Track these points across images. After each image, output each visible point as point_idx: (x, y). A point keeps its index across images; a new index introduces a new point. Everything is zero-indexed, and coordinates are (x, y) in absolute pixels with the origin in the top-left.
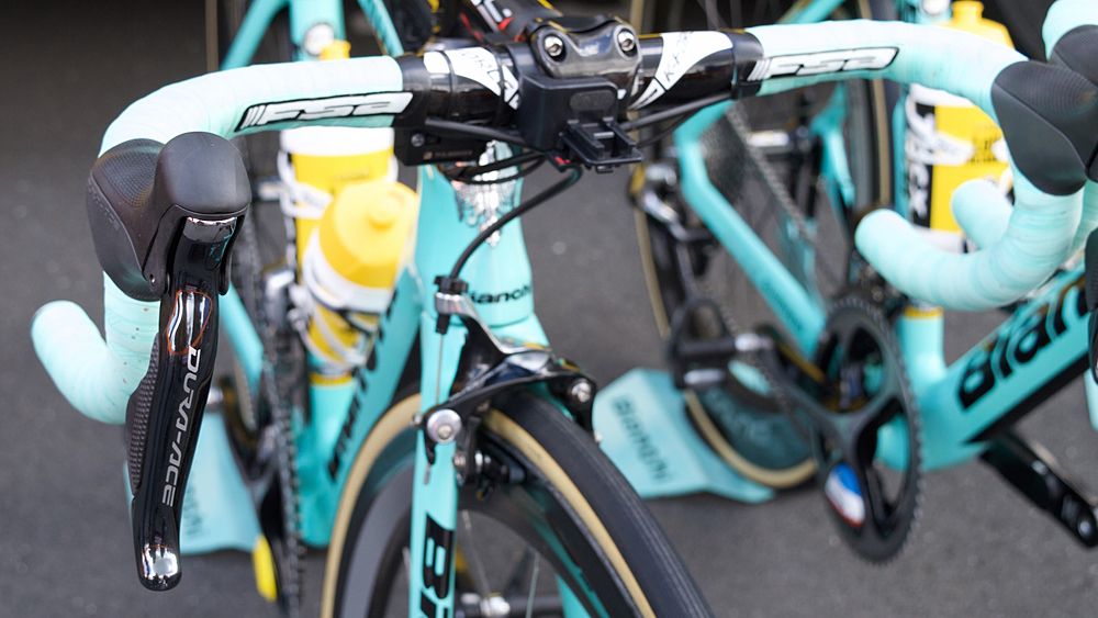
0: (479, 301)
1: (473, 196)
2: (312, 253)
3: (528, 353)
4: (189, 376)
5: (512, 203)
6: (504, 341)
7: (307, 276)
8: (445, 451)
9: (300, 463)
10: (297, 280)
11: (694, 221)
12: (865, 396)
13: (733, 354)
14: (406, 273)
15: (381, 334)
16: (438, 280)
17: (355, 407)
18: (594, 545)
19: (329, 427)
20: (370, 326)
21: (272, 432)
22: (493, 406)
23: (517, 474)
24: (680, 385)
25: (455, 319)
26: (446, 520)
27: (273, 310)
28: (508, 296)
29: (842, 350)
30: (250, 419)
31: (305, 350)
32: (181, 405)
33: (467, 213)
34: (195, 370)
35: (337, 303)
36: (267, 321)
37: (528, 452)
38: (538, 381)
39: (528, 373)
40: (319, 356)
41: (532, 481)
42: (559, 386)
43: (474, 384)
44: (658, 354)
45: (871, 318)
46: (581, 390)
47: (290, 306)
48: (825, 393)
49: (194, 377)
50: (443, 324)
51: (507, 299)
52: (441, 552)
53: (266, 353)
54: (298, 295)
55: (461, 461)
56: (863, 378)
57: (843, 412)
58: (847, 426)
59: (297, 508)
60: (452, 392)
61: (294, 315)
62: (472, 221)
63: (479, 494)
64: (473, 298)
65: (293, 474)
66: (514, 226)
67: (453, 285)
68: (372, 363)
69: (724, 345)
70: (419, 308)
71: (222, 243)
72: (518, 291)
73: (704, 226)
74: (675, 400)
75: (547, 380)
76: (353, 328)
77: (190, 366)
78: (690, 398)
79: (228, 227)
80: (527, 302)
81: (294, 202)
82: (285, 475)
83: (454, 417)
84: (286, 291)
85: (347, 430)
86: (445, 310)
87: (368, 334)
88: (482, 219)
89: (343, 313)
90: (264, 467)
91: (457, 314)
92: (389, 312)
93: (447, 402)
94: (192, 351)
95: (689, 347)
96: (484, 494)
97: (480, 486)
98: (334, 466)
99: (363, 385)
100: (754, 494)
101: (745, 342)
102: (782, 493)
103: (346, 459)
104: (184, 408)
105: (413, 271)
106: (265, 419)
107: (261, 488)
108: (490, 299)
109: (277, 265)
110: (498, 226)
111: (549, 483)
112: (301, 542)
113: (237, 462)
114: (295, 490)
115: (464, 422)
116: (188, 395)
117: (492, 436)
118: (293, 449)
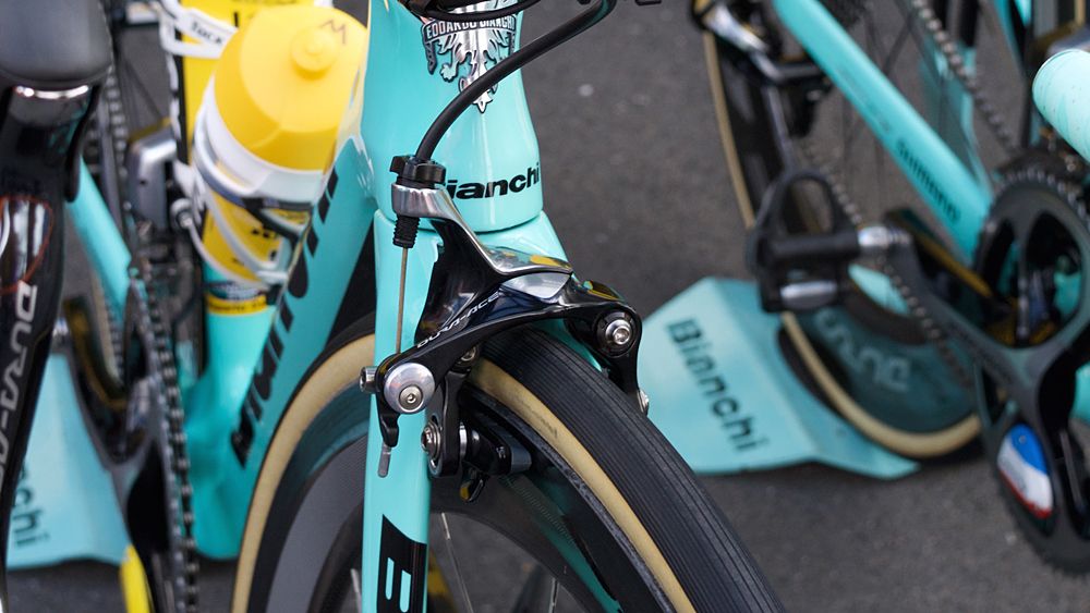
0: (461, 195)
1: (450, 35)
2: (206, 114)
3: (534, 272)
4: (19, 327)
5: (510, 45)
6: (500, 255)
7: (200, 151)
8: (411, 425)
9: (191, 433)
10: (184, 152)
11: (791, 51)
12: (1056, 319)
13: (855, 254)
14: (351, 145)
15: (313, 241)
16: (398, 164)
17: (273, 349)
18: (639, 567)
19: (236, 379)
20: (296, 226)
21: (144, 387)
22: (483, 355)
23: (521, 459)
24: (772, 305)
25: (424, 223)
26: (414, 527)
27: (148, 200)
28: (505, 187)
29: (1017, 249)
30: (113, 368)
31: (197, 259)
32: (8, 371)
33: (441, 60)
34: (29, 316)
35: (244, 190)
36: (138, 216)
37: (537, 425)
38: (551, 316)
39: (536, 303)
40: (219, 269)
41: (545, 470)
42: (584, 322)
43: (455, 321)
44: (738, 254)
45: (1064, 200)
46: (619, 327)
47: (175, 193)
48: (993, 314)
49: (27, 329)
50: (406, 233)
51: (503, 192)
52: (406, 578)
53: (134, 263)
54: (185, 175)
55: (436, 439)
56: (1050, 292)
57: (1020, 344)
58: (1027, 365)
59: (186, 502)
60: (421, 333)
61: (179, 205)
62: (450, 73)
63: (464, 491)
64: (451, 190)
65: (179, 449)
66: (513, 83)
67: (421, 171)
68: (299, 283)
69: (839, 242)
70: (371, 204)
71: (68, 125)
72: (521, 178)
73: (807, 58)
74: (767, 325)
75: (565, 313)
76: (270, 228)
77: (20, 312)
78: (789, 320)
79: (78, 100)
80: (534, 194)
81: (179, 35)
82: (168, 451)
83: (423, 373)
84: (167, 167)
85: (262, 383)
86: (411, 210)
87: (293, 238)
88: (465, 69)
89: (254, 205)
90: (134, 440)
91: (428, 216)
92: (324, 206)
93: (414, 350)
94: (23, 289)
95: (784, 246)
96: (471, 490)
97: (465, 477)
98: (243, 439)
99: (286, 317)
100: (887, 467)
101: (871, 237)
102: (929, 465)
103: (262, 428)
104: (12, 375)
105: (360, 146)
106: (136, 367)
107: (130, 472)
108: (479, 191)
109: (153, 131)
110: (489, 82)
111: (570, 471)
112: (192, 555)
113: (91, 435)
114: (182, 474)
115: (440, 380)
116: (18, 356)
117: (483, 400)
118: (178, 413)
